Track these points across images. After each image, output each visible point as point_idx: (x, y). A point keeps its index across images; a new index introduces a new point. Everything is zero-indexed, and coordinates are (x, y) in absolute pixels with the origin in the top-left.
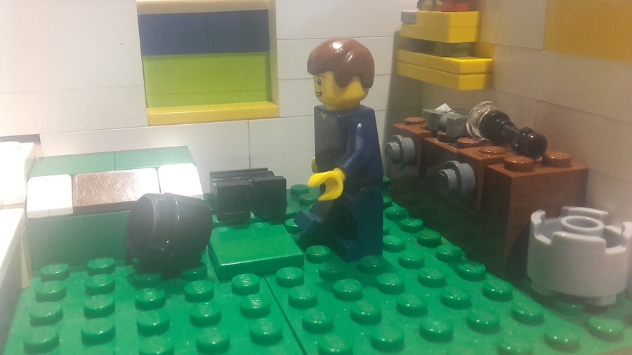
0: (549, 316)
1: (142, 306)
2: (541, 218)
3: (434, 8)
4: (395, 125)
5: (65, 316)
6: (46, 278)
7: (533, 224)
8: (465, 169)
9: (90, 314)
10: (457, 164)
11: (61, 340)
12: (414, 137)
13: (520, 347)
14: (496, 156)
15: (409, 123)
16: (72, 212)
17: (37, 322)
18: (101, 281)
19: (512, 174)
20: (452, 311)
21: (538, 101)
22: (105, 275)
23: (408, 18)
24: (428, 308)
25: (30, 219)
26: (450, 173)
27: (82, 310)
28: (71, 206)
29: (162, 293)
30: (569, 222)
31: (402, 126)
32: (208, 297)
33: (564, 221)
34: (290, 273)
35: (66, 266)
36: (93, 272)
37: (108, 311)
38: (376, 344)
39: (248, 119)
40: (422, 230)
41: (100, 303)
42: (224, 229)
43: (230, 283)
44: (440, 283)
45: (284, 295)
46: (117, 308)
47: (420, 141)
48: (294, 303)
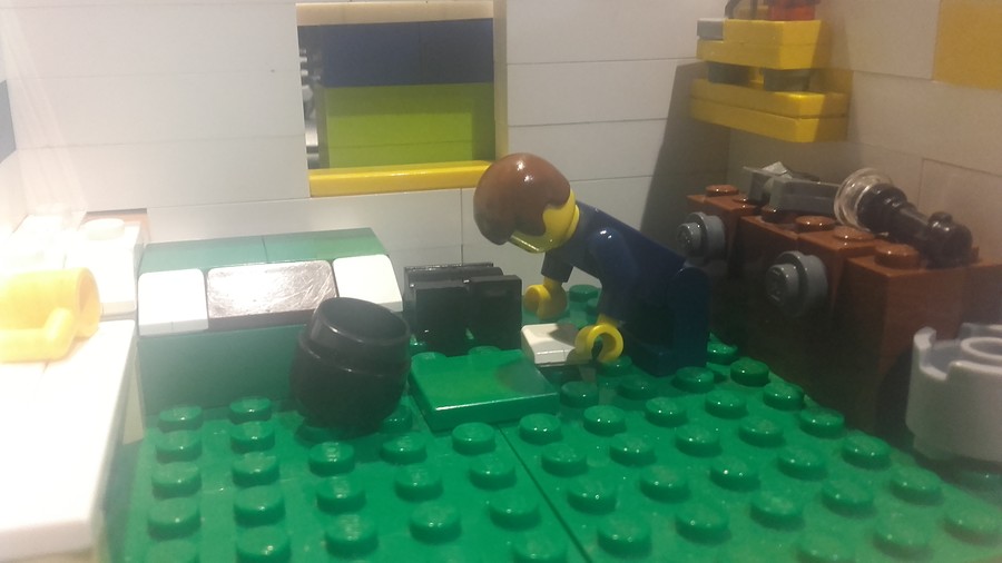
0: (950, 492)
1: (321, 469)
2: (931, 340)
3: (754, 14)
4: (690, 196)
5: (204, 485)
6: (168, 427)
7: (917, 350)
8: (812, 264)
9: (243, 480)
10: (799, 256)
11: (203, 519)
12: (723, 214)
13: (910, 537)
14: (859, 245)
15: (713, 194)
16: (207, 327)
17: (163, 492)
18: (254, 432)
19: (889, 273)
20: (798, 482)
21: (924, 159)
22: (258, 423)
23: (708, 32)
24: (760, 478)
25: (143, 338)
26: (788, 271)
27: (229, 473)
28: (206, 318)
29: (349, 451)
30: (974, 346)
31: (703, 199)
32: (417, 457)
33: (966, 344)
34: (538, 423)
35: (197, 411)
36: (239, 419)
37: (270, 477)
38: (686, 532)
39: (461, 187)
40: (737, 359)
41: (256, 464)
42: (432, 355)
43: (449, 437)
44: (774, 441)
45: (533, 456)
46: (281, 472)
47: (734, 222)
48: (551, 468)
